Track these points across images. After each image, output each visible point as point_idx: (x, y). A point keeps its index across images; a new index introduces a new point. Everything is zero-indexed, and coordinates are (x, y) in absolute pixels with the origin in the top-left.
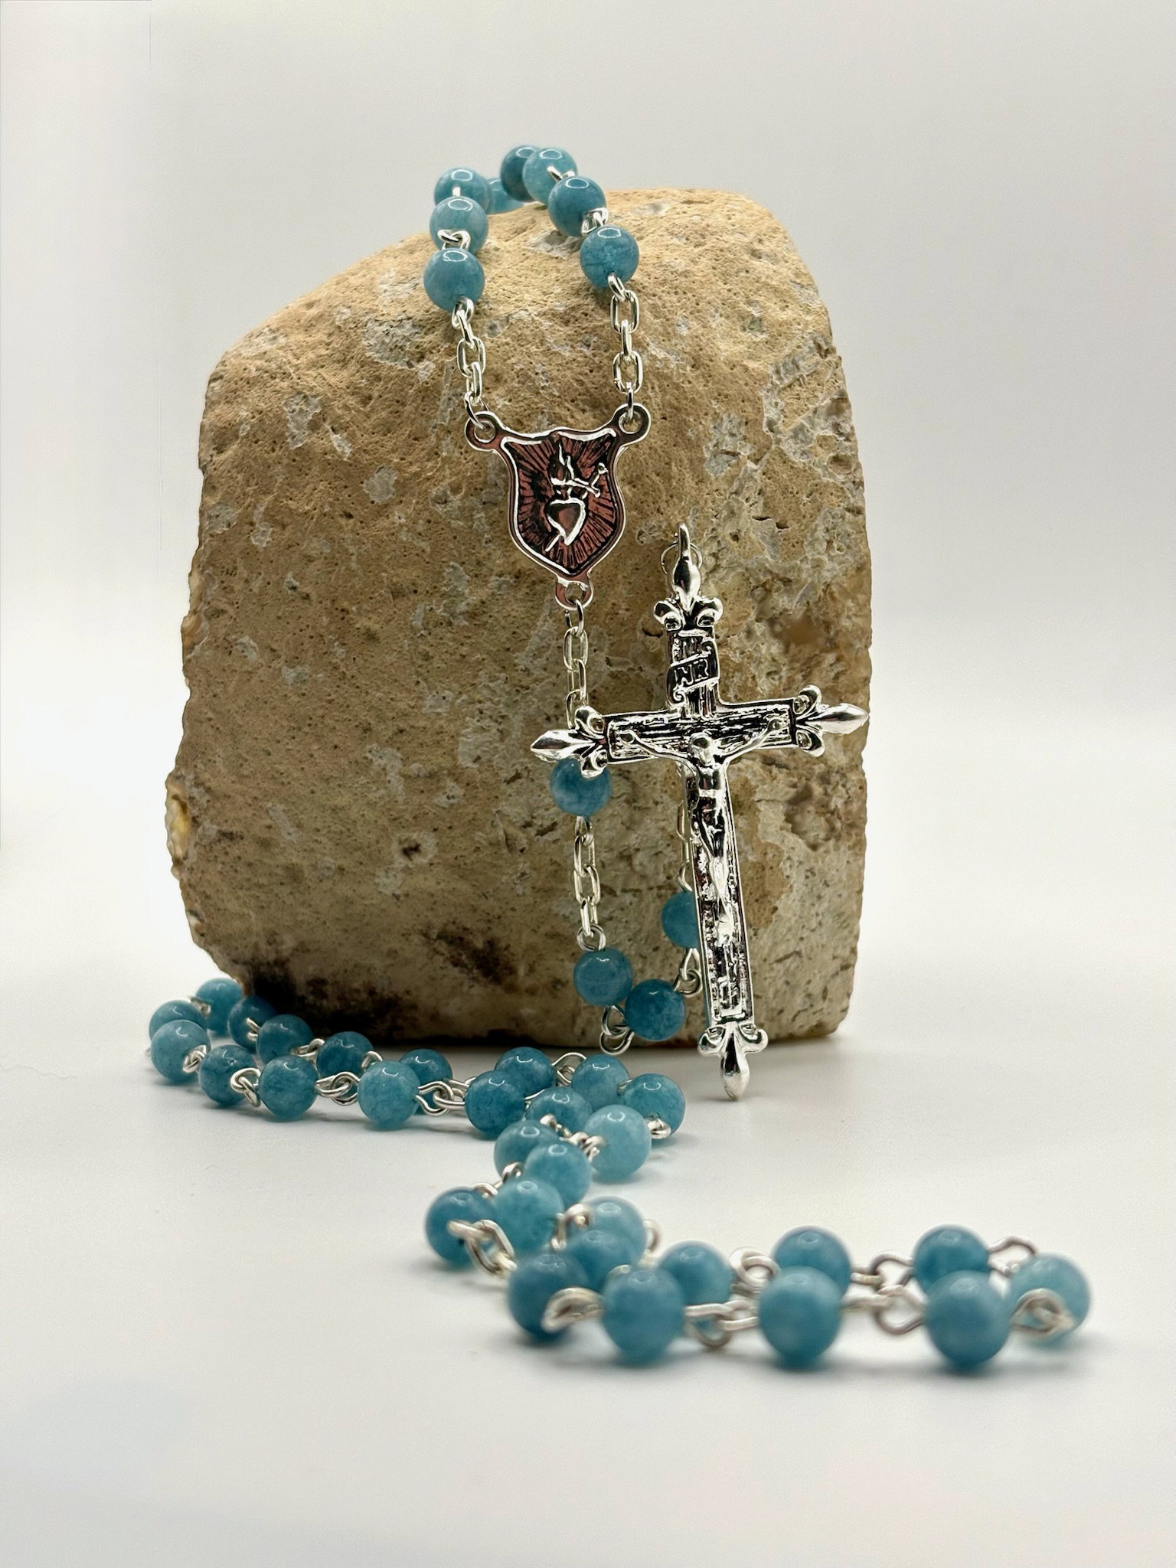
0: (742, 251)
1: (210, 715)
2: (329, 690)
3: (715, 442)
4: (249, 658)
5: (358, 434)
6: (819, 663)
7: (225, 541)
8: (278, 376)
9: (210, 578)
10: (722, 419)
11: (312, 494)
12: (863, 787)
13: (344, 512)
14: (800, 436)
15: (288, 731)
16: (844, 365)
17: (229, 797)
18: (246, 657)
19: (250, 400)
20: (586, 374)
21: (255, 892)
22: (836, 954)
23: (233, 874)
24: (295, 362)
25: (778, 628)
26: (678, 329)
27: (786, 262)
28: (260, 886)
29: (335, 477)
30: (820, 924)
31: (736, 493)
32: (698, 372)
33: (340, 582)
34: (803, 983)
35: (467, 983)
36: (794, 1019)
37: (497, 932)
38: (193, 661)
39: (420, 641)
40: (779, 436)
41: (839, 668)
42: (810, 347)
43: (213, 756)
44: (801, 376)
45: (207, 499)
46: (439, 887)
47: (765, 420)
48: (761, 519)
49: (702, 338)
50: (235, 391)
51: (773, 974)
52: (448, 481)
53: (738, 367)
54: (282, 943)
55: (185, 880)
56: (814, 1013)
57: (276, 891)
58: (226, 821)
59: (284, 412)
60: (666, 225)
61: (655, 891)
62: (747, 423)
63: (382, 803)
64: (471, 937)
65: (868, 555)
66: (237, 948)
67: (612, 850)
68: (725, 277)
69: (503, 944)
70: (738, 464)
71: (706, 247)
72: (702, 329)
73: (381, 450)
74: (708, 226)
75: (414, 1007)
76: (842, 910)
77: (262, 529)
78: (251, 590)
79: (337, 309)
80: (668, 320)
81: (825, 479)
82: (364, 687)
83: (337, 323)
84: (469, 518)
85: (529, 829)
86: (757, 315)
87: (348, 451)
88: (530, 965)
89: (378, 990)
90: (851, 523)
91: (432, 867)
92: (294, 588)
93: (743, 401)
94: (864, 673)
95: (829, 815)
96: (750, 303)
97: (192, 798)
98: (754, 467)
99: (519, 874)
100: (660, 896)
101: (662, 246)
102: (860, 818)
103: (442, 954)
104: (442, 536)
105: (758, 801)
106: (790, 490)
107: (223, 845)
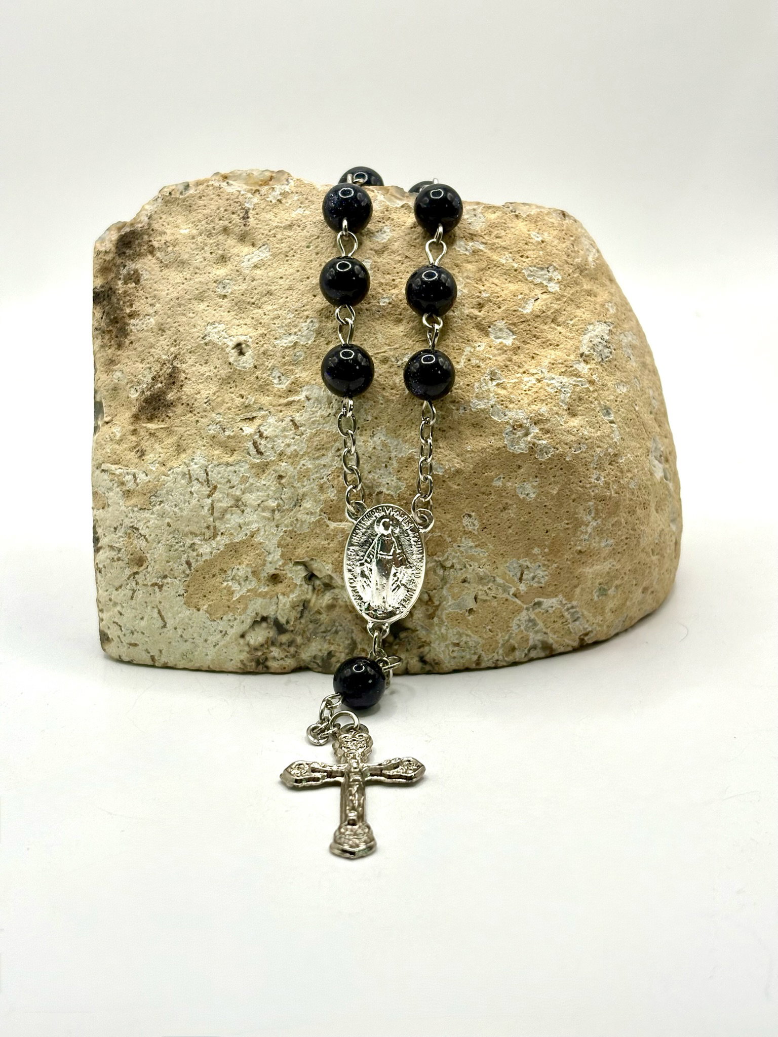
0: (648, 581)
3: (530, 565)
10: (545, 571)
13: (483, 307)
14: (530, 624)
17: (275, 215)
21: (205, 232)
22: (163, 651)
23: (218, 218)
26: (605, 540)
29: (506, 300)
30: (187, 641)
32: (576, 554)
35: (139, 387)
44: (569, 623)
45: (487, 208)
47: (541, 599)
48: (476, 598)
49: (598, 556)
52: (505, 380)
55: (211, 183)
56: (119, 637)
57: (206, 248)
58: (257, 214)
61: (212, 524)
62: (541, 588)
64: (175, 391)
67: (243, 494)
68: (634, 570)
69: (171, 415)
70: (514, 582)
71: (652, 556)
72: (603, 557)
74: (663, 557)
77: (468, 248)
85: (258, 435)
86: (609, 592)
88: (155, 433)
91: (228, 364)
93: (556, 585)
95: (266, 646)
96: (617, 587)
98: (511, 593)
100: (208, 527)
105: (278, 598)
106: (495, 617)
107: (239, 211)
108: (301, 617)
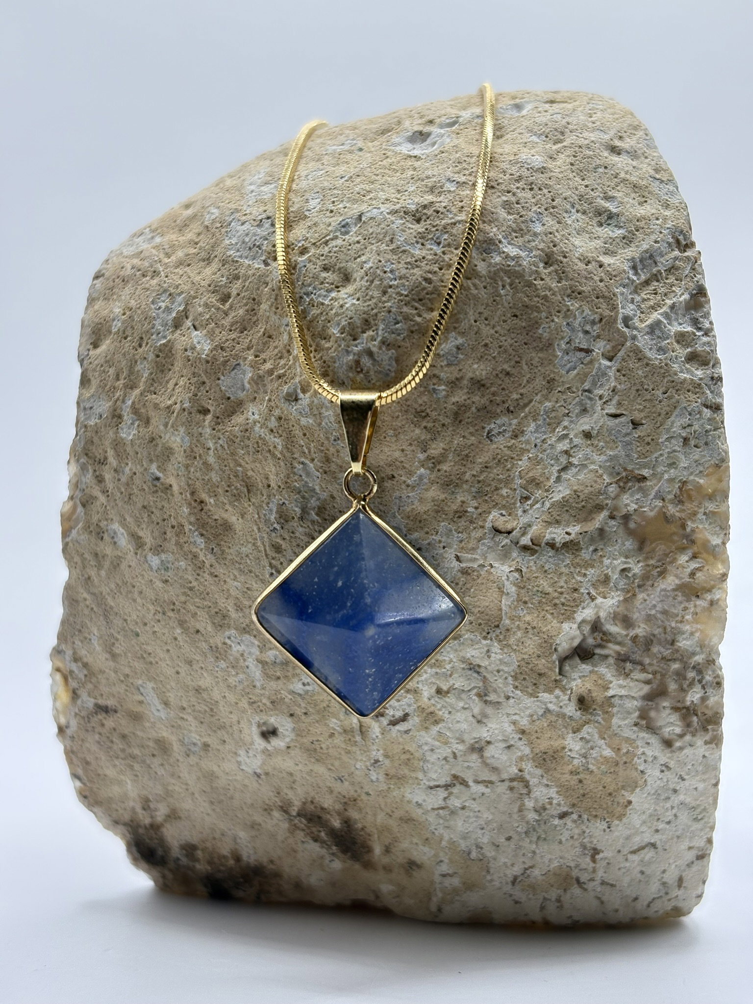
0: (602, 148)
1: (85, 595)
2: (190, 578)
3: (567, 339)
4: (119, 543)
5: (217, 331)
6: (674, 560)
7: (97, 432)
8: (150, 274)
9: (83, 468)
10: (575, 315)
11: (174, 389)
12: (719, 684)
13: (203, 407)
14: (657, 332)
15: (155, 614)
16: (702, 260)
17: (102, 672)
18: (115, 543)
19: (123, 297)
20: (435, 272)
21: (129, 762)
22: (691, 845)
23: (110, 744)
24: (166, 260)
25: (632, 525)
26: (531, 225)
27: (646, 158)
28: (133, 757)
29: (194, 373)
30: (675, 816)
31: (589, 391)
32: (552, 268)
33: (198, 474)
34: (659, 873)
35: (328, 858)
36: (648, 906)
37: (354, 814)
38: (71, 545)
39: (274, 534)
40: (635, 332)
41: (694, 565)
42: (669, 244)
43: (89, 634)
44: (659, 271)
45: (84, 391)
46: (297, 768)
47: (620, 316)
48: (615, 416)
49: (556, 234)
50: (112, 289)
51: (628, 865)
52: (297, 379)
53: (594, 263)
54: (156, 810)
55: (68, 748)
56: (669, 900)
57: (148, 762)
58: (102, 695)
59: (151, 309)
60: (526, 123)
61: (507, 784)
62: (601, 320)
63: (241, 687)
64: (328, 816)
65: (727, 453)
66: (117, 810)
67: (463, 741)
68: (582, 173)
69: (360, 825)
70: (591, 362)
71: (565, 144)
72: (557, 225)
73: (238, 347)
74: (568, 123)
75: (277, 875)
76: (698, 803)
77: (129, 422)
78: (119, 480)
79: (208, 210)
80: (521, 216)
81: (683, 376)
82: (222, 576)
83: (206, 223)
84: (318, 417)
85: (381, 719)
86: (614, 210)
87: (207, 347)
88: (386, 846)
89: (245, 858)
90: (709, 420)
91: (290, 751)
92: (158, 479)
93: (598, 298)
94: (720, 569)
95: (685, 710)
96: (607, 198)
97: (71, 672)
98: (608, 363)
99: (372, 761)
100: (511, 789)
101: (520, 144)
102: (717, 713)
103: (303, 830)
104: (292, 433)
105: (612, 697)
106: (646, 387)
107: (100, 717)
108: (640, 663)
